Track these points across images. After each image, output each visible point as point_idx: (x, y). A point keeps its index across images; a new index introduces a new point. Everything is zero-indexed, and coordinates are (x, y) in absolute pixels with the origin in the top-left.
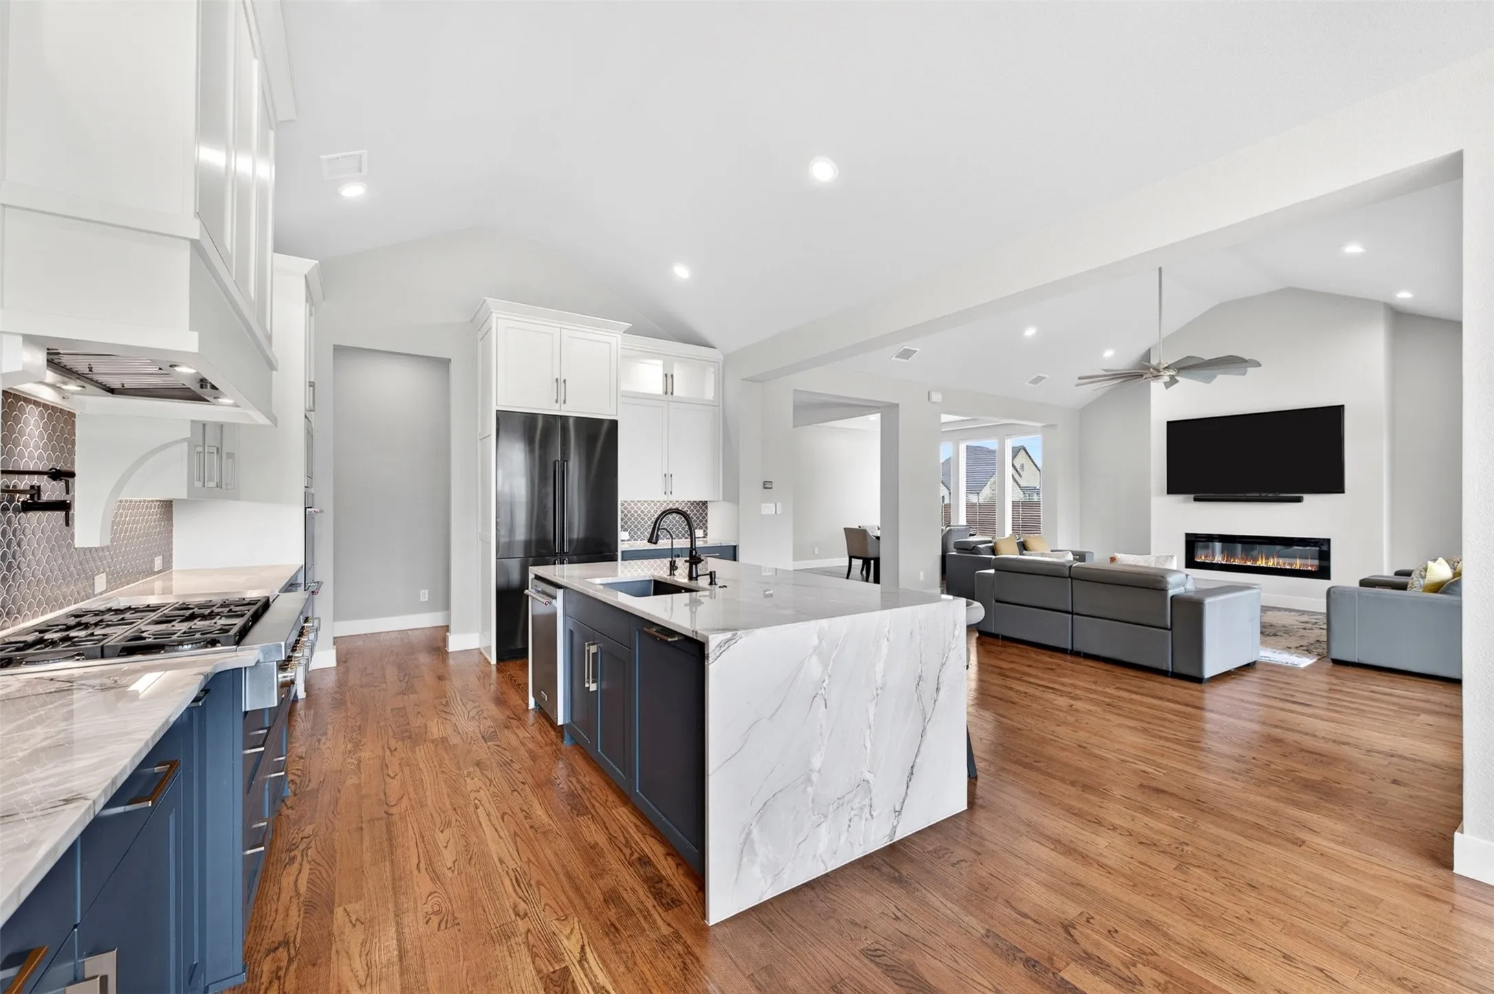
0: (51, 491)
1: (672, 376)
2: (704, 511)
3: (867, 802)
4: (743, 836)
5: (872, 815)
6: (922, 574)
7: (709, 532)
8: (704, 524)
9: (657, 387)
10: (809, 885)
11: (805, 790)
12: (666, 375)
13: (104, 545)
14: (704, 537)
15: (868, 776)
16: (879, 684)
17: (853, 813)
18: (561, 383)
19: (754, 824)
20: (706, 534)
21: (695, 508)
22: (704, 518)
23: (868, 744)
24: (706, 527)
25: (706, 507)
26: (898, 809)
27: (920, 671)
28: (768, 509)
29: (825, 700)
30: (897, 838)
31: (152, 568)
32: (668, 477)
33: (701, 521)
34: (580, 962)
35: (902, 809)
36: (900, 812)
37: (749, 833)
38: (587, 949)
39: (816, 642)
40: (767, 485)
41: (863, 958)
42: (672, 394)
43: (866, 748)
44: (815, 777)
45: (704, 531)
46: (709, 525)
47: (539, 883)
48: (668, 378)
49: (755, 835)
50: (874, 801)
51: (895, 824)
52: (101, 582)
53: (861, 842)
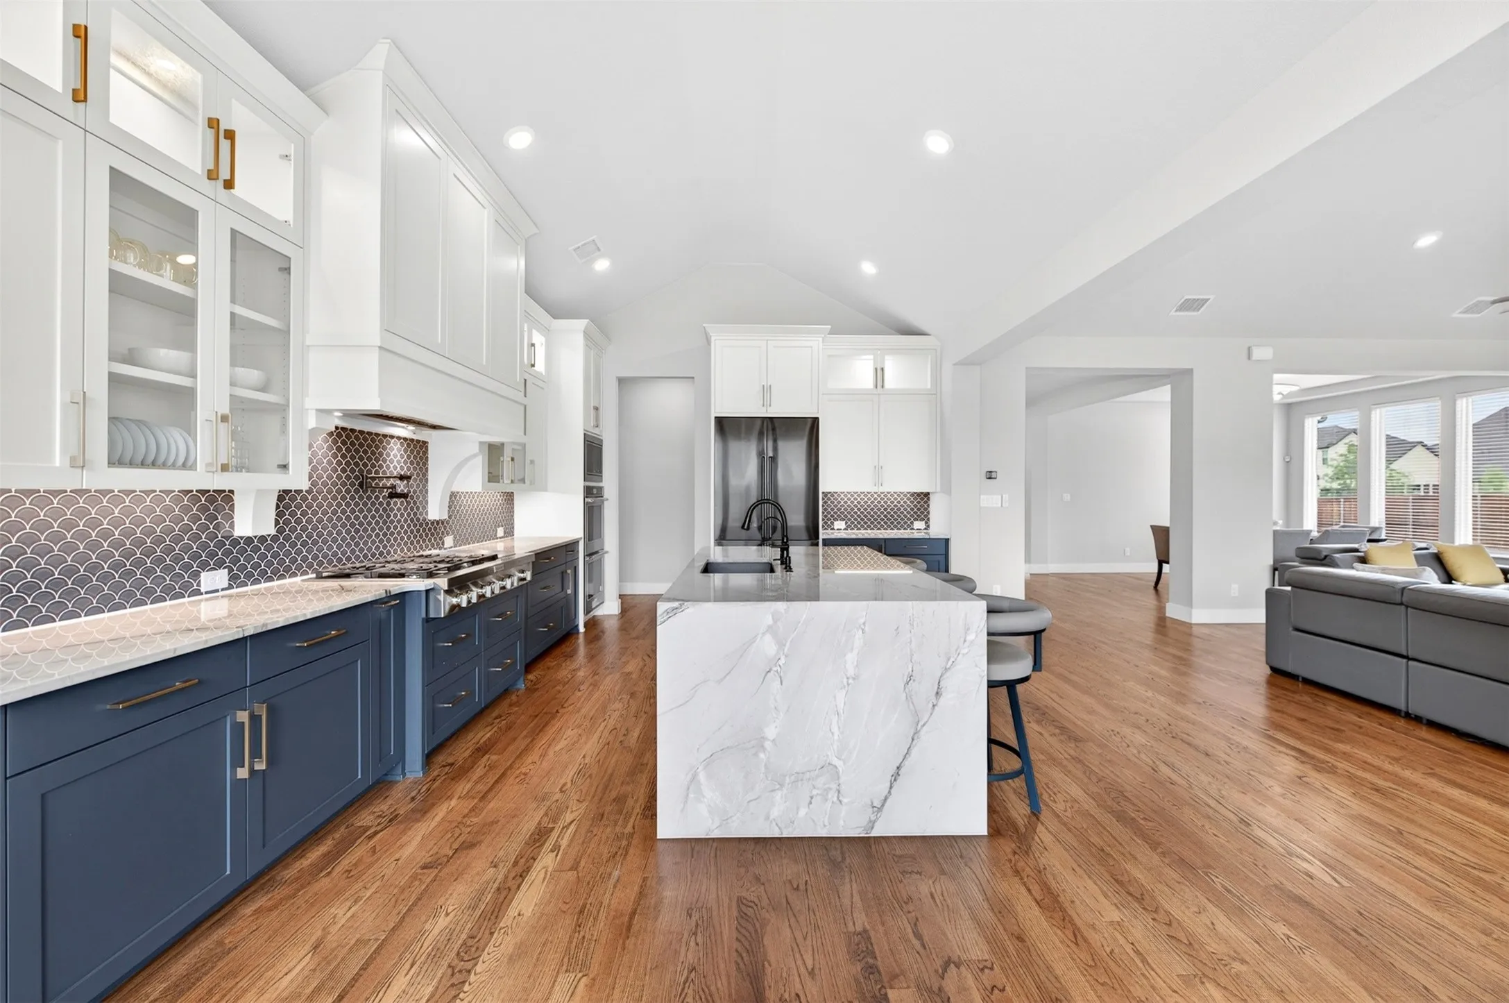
0: (401, 487)
1: (882, 369)
2: (926, 502)
3: (834, 786)
4: (690, 776)
5: (840, 801)
6: (1235, 587)
7: (931, 523)
8: (926, 516)
9: (867, 381)
10: (757, 840)
11: (756, 754)
12: (876, 369)
13: (443, 518)
14: (925, 529)
15: (836, 762)
16: (851, 672)
17: (815, 792)
18: (766, 390)
19: (700, 768)
20: (928, 526)
21: (915, 499)
22: (926, 509)
23: (835, 729)
24: (928, 519)
25: (928, 499)
26: (877, 803)
27: (911, 670)
28: (991, 500)
29: (781, 678)
30: (874, 833)
31: (496, 535)
32: (878, 469)
33: (922, 513)
34: (563, 828)
35: (883, 805)
36: (880, 809)
37: (695, 776)
38: (575, 823)
39: (770, 622)
40: (990, 476)
41: (734, 904)
42: (883, 387)
43: (833, 734)
44: (768, 744)
45: (926, 523)
46: (931, 516)
47: (590, 776)
48: (879, 373)
49: (702, 777)
50: (843, 787)
51: (873, 819)
52: (449, 541)
53: (827, 824)
